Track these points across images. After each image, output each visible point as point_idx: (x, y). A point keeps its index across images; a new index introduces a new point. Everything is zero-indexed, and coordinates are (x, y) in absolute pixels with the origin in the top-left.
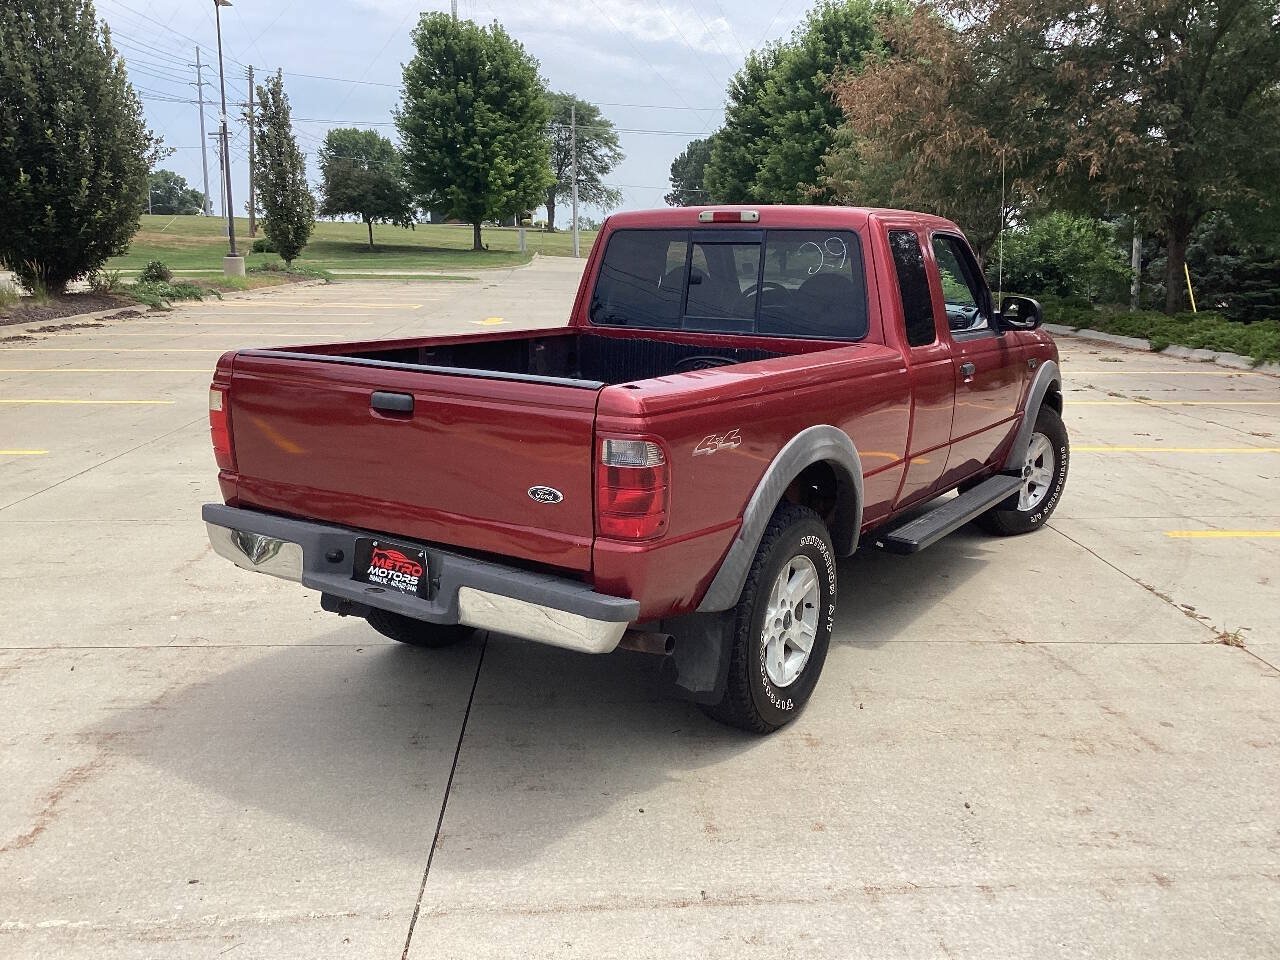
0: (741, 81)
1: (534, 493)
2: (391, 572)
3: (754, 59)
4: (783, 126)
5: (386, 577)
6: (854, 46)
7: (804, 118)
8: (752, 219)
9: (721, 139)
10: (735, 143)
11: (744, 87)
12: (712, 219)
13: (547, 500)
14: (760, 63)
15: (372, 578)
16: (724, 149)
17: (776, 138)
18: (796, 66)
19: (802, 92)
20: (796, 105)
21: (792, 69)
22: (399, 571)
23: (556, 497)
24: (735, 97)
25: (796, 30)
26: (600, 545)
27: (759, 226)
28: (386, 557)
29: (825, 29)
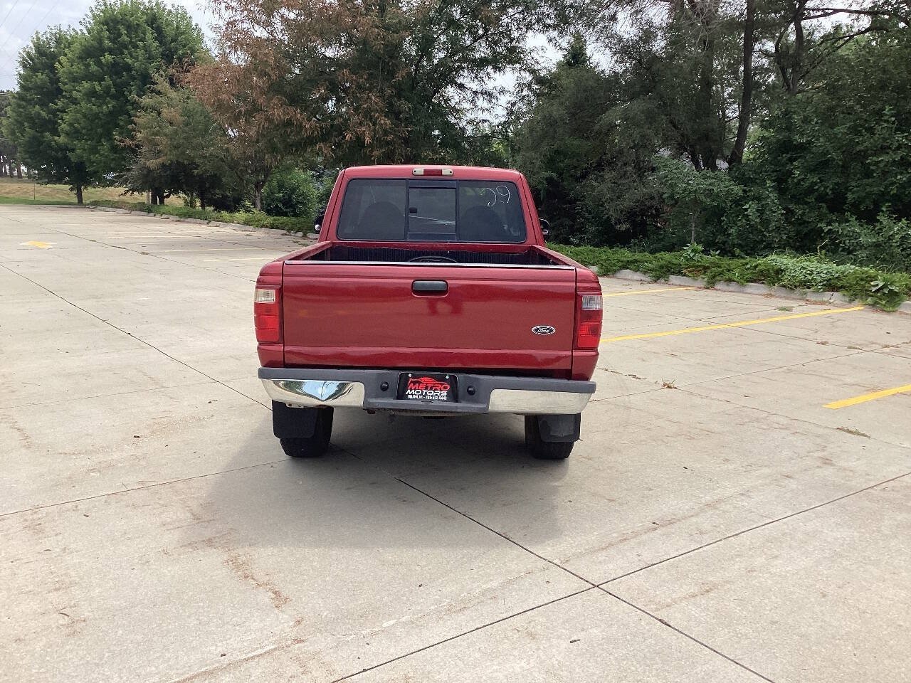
0: (28, 54)
1: (536, 330)
2: (425, 391)
3: (38, 39)
4: (80, 92)
5: (421, 395)
6: (131, 38)
7: (98, 88)
8: (449, 173)
9: (16, 98)
10: (29, 102)
11: (32, 59)
12: (423, 173)
13: (545, 333)
14: (44, 42)
15: (410, 397)
16: (19, 106)
17: (75, 101)
18: (87, 49)
19: (94, 68)
20: (89, 77)
21: (83, 50)
22: (431, 389)
23: (551, 331)
24: (24, 67)
25: (83, 21)
26: (576, 353)
27: (453, 178)
28: (419, 383)
29: (106, 23)
